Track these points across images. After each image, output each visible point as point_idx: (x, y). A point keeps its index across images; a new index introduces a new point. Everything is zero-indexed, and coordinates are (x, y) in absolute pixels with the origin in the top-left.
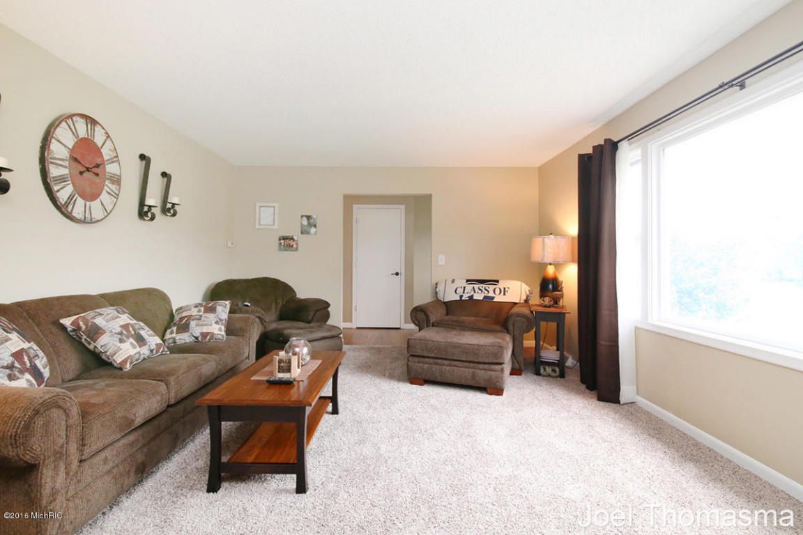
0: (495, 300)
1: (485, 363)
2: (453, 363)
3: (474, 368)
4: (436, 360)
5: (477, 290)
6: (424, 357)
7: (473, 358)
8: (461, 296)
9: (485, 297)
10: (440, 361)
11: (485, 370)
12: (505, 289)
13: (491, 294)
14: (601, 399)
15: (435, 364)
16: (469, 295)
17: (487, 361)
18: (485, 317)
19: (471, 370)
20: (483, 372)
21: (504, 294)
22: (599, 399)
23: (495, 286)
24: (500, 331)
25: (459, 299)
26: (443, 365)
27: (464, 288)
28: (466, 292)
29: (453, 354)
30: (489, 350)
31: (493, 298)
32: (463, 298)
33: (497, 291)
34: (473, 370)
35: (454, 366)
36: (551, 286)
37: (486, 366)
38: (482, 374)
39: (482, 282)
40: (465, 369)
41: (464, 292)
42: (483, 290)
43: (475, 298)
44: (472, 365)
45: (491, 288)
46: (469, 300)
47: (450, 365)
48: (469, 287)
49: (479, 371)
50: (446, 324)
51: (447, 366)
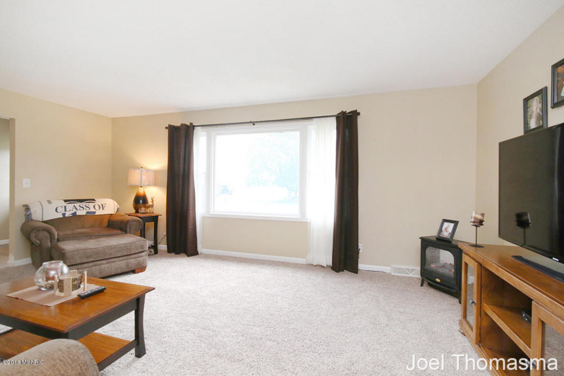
0: (96, 214)
1: (135, 254)
2: (110, 260)
3: (127, 259)
4: (95, 263)
5: (78, 208)
6: (84, 263)
7: (127, 253)
8: (64, 214)
9: (87, 212)
10: (98, 262)
11: (135, 258)
12: (102, 205)
13: (92, 210)
14: (189, 255)
15: (95, 265)
16: (73, 212)
17: (137, 252)
18: (89, 228)
19: (125, 261)
20: (133, 260)
21: (103, 209)
22: (188, 256)
23: (94, 204)
24: (121, 234)
25: (62, 216)
26: (102, 264)
27: (65, 207)
28: (67, 210)
29: (111, 254)
30: (138, 244)
31: (95, 212)
32: (66, 216)
33: (97, 207)
34: (127, 261)
35: (113, 262)
36: (141, 201)
37: (136, 255)
38: (133, 262)
39: (81, 201)
40: (121, 262)
41: (65, 210)
42: (84, 207)
43: (78, 214)
44: (125, 258)
45: (91, 205)
46: (73, 216)
47: (108, 263)
48: (70, 207)
49: (131, 260)
50: (73, 237)
51: (105, 264)
